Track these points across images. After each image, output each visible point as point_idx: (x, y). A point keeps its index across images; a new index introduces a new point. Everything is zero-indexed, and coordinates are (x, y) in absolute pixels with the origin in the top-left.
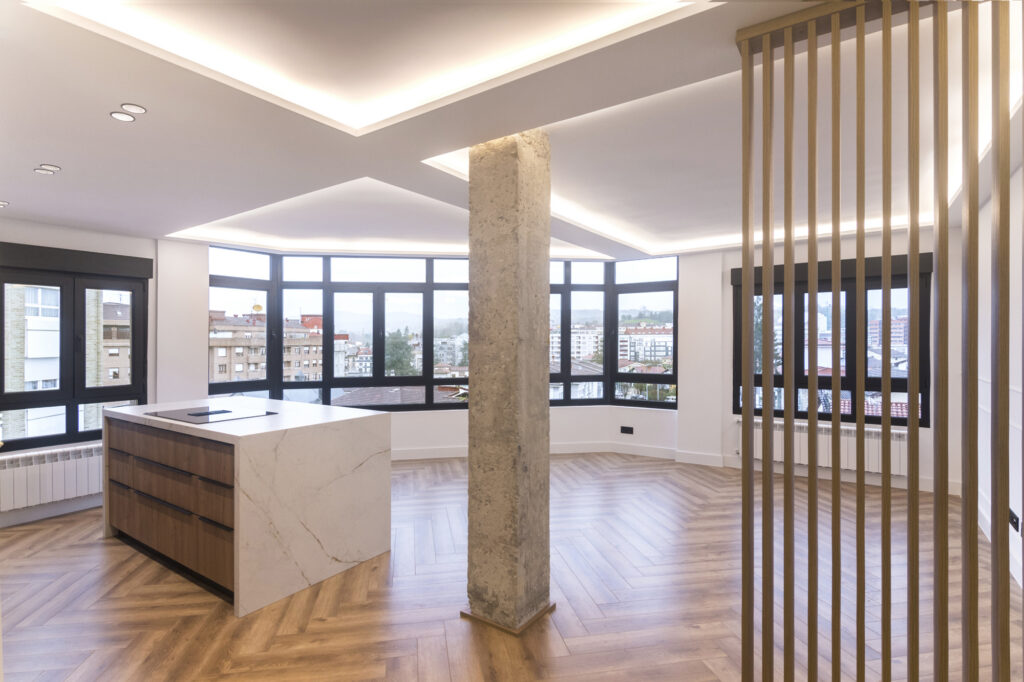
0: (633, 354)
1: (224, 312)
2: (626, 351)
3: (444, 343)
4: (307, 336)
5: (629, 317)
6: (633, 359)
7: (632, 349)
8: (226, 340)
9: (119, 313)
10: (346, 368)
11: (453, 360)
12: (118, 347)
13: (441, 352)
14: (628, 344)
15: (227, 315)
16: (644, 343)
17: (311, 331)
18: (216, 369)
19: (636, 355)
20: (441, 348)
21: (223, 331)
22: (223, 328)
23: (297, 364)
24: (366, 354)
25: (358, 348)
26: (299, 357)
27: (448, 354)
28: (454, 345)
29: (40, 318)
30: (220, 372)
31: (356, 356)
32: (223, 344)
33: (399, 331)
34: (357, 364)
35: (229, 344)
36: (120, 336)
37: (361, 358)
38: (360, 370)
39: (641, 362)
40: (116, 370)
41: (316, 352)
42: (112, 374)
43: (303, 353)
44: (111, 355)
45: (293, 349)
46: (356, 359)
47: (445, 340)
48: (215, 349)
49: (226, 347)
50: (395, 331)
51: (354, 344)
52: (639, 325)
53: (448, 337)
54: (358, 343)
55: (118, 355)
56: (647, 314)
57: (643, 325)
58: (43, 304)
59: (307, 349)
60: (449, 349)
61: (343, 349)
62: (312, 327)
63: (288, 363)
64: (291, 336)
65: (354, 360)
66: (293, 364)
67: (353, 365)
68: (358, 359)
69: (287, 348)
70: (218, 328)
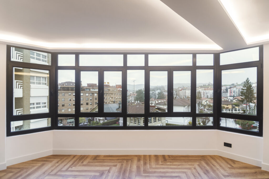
0: (207, 96)
2: (205, 95)
3: (153, 93)
4: (117, 90)
5: (205, 85)
6: (207, 97)
7: (206, 94)
8: (96, 91)
11: (155, 97)
13: (152, 95)
14: (205, 93)
16: (210, 93)
17: (118, 89)
18: (94, 99)
19: (208, 96)
20: (152, 94)
23: (115, 98)
24: (133, 95)
25: (131, 94)
27: (154, 95)
28: (156, 93)
29: (35, 85)
30: (95, 100)
31: (130, 96)
33: (141, 89)
34: (131, 98)
36: (72, 90)
38: (131, 100)
39: (209, 98)
40: (70, 99)
41: (119, 95)
42: (69, 100)
43: (116, 95)
44: (69, 95)
47: (153, 92)
48: (94, 94)
49: (96, 93)
50: (140, 89)
51: (130, 92)
52: (208, 87)
53: (154, 91)
54: (131, 92)
55: (70, 95)
56: (211, 84)
57: (210, 87)
58: (36, 81)
59: (117, 94)
60: (154, 94)
62: (119, 88)
63: (112, 98)
64: (113, 91)
65: (130, 97)
66: (113, 98)
67: (130, 98)
68: (131, 97)
69: (112, 94)
70: (95, 88)
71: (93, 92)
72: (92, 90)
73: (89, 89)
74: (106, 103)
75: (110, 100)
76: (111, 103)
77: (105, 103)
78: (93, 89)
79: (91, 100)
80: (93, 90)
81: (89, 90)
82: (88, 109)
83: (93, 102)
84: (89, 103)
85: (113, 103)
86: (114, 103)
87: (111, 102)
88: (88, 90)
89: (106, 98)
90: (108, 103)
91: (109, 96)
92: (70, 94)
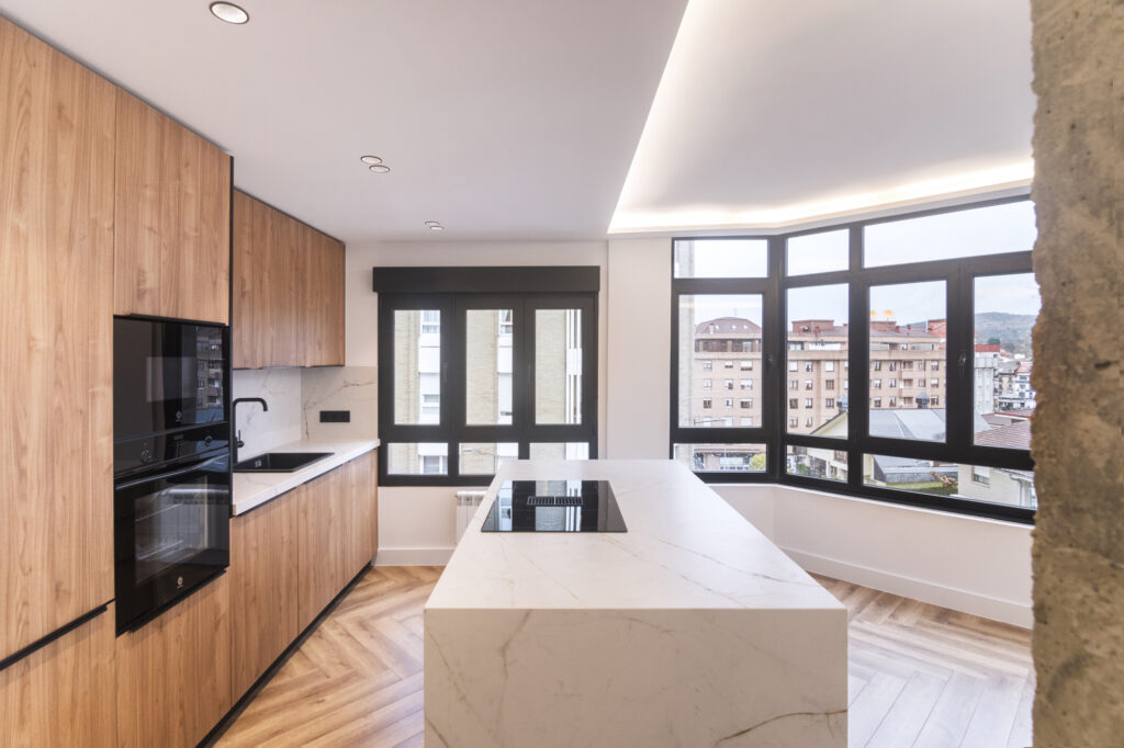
1: (832, 321)
4: (936, 347)
8: (833, 352)
9: (734, 327)
10: (995, 391)
12: (733, 360)
15: (835, 324)
17: (941, 341)
18: (823, 384)
21: (831, 343)
22: (830, 339)
23: (922, 384)
25: (1018, 363)
26: (921, 375)
30: (828, 388)
31: (1015, 374)
32: (831, 357)
34: (1016, 386)
35: (836, 358)
37: (1022, 377)
38: (1022, 394)
40: (731, 381)
42: (727, 385)
43: (929, 369)
44: (727, 367)
45: (915, 364)
46: (1014, 379)
48: (822, 363)
49: (834, 361)
55: (731, 367)
59: (935, 364)
61: (989, 365)
63: (909, 381)
64: (913, 348)
65: (1010, 381)
66: (915, 382)
67: (1010, 388)
68: (1018, 379)
69: (908, 363)
70: (826, 339)
71: (816, 357)
72: (812, 347)
73: (802, 343)
74: (878, 404)
75: (900, 390)
76: (901, 408)
77: (872, 405)
78: (816, 343)
79: (808, 388)
80: (819, 347)
81: (802, 349)
82: (797, 426)
83: (819, 398)
84: (799, 402)
85: (915, 405)
86: (920, 407)
87: (901, 403)
88: (799, 347)
89: (878, 382)
90: (885, 404)
91: (895, 374)
92: (730, 363)
